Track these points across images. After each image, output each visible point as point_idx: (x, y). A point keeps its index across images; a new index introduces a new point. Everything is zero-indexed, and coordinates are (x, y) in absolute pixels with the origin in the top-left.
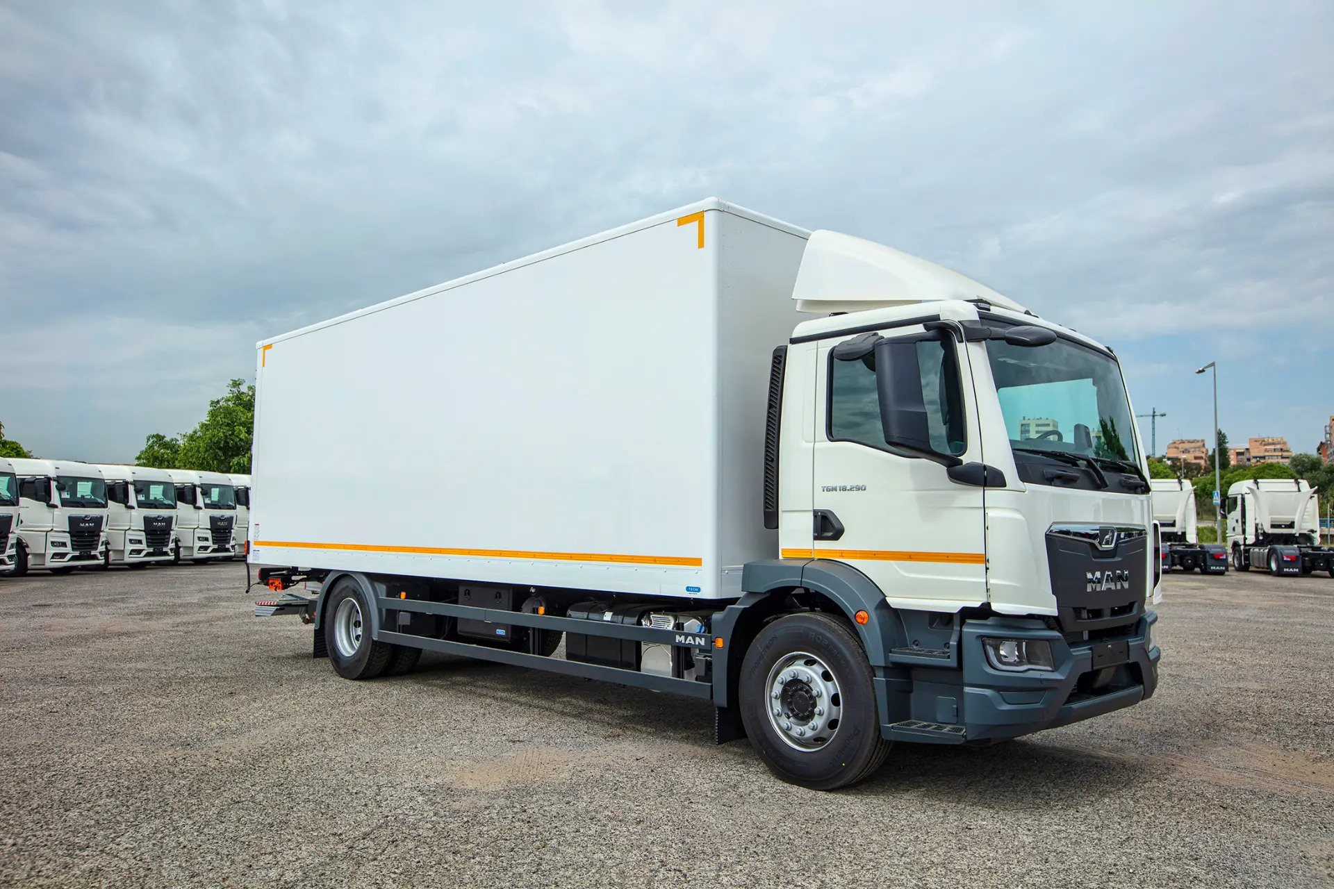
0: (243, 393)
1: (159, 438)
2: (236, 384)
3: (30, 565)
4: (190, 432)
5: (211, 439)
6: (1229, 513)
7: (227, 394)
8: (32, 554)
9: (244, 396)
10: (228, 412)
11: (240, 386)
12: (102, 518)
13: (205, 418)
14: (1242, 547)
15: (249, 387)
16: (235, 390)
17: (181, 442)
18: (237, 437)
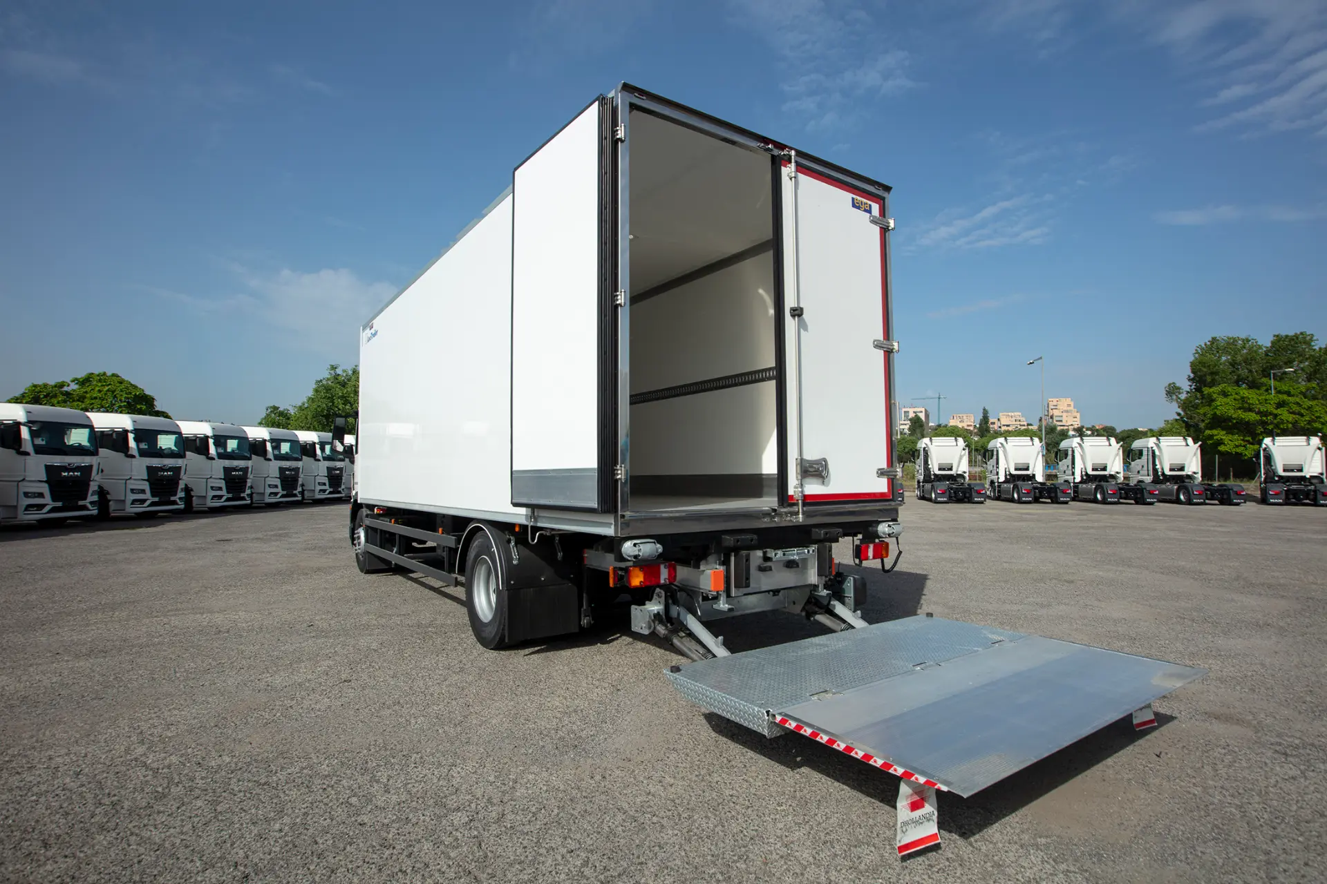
0: (339, 375)
1: (275, 408)
2: (334, 368)
3: (194, 505)
4: (300, 404)
5: (316, 409)
6: (989, 460)
7: (327, 375)
8: (196, 496)
9: (339, 378)
10: (328, 389)
11: (337, 370)
12: (248, 468)
13: (310, 393)
14: (996, 484)
15: (343, 370)
16: (332, 372)
17: (292, 412)
18: (337, 407)
